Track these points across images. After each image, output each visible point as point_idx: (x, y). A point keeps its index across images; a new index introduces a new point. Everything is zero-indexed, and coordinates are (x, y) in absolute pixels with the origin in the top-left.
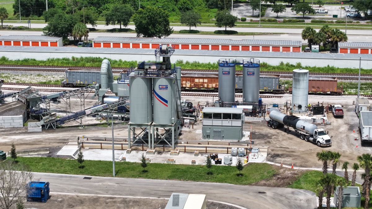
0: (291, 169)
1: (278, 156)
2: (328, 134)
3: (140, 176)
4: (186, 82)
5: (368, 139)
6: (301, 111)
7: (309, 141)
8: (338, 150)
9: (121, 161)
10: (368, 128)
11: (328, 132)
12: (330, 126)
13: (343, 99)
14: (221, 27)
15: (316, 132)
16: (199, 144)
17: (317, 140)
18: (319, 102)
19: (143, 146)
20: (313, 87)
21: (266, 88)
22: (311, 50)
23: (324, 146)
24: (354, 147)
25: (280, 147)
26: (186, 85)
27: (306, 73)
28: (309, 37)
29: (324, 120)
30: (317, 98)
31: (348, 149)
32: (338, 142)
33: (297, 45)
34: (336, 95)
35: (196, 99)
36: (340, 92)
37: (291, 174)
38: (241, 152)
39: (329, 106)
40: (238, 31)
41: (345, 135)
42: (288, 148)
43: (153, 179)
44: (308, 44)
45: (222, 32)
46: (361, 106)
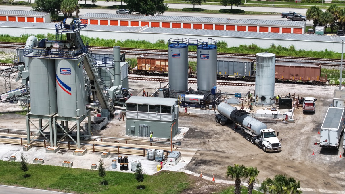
0: (212, 182)
1: (204, 162)
2: (278, 135)
3: (17, 183)
4: (146, 65)
5: (327, 145)
6: (265, 103)
7: (254, 143)
8: (287, 157)
9: (9, 160)
10: (328, 131)
11: (278, 133)
12: (293, 123)
13: (325, 89)
14: (226, 5)
15: (262, 132)
16: (116, 142)
17: (263, 144)
18: (289, 93)
19: (45, 142)
20: (292, 75)
21: (237, 74)
22: (315, 32)
23: (271, 151)
24: (310, 154)
25: (214, 151)
26: (146, 67)
27: (270, 58)
28: (314, 17)
29: (287, 116)
30: (295, 88)
31: (301, 156)
32: (292, 147)
33: (298, 26)
34: (318, 85)
35: (151, 85)
36: (324, 81)
37: (207, 189)
38: (158, 155)
39: (300, 98)
40: (245, 11)
41: (306, 136)
42: (224, 152)
43: (29, 187)
44: (313, 25)
45: (228, 11)
46: (337, 101)
